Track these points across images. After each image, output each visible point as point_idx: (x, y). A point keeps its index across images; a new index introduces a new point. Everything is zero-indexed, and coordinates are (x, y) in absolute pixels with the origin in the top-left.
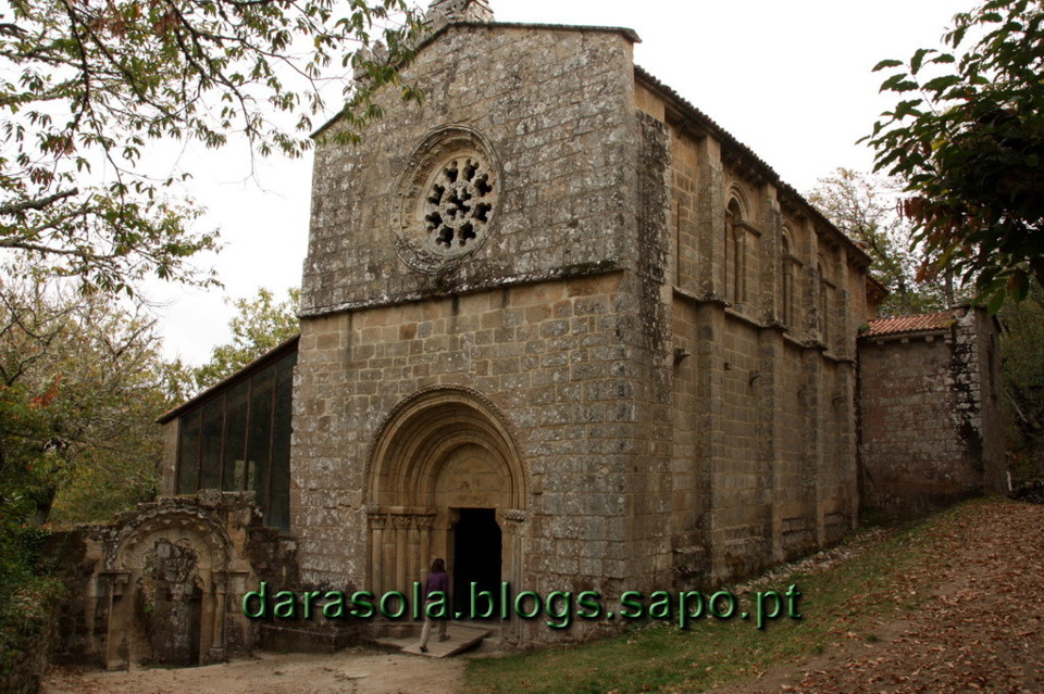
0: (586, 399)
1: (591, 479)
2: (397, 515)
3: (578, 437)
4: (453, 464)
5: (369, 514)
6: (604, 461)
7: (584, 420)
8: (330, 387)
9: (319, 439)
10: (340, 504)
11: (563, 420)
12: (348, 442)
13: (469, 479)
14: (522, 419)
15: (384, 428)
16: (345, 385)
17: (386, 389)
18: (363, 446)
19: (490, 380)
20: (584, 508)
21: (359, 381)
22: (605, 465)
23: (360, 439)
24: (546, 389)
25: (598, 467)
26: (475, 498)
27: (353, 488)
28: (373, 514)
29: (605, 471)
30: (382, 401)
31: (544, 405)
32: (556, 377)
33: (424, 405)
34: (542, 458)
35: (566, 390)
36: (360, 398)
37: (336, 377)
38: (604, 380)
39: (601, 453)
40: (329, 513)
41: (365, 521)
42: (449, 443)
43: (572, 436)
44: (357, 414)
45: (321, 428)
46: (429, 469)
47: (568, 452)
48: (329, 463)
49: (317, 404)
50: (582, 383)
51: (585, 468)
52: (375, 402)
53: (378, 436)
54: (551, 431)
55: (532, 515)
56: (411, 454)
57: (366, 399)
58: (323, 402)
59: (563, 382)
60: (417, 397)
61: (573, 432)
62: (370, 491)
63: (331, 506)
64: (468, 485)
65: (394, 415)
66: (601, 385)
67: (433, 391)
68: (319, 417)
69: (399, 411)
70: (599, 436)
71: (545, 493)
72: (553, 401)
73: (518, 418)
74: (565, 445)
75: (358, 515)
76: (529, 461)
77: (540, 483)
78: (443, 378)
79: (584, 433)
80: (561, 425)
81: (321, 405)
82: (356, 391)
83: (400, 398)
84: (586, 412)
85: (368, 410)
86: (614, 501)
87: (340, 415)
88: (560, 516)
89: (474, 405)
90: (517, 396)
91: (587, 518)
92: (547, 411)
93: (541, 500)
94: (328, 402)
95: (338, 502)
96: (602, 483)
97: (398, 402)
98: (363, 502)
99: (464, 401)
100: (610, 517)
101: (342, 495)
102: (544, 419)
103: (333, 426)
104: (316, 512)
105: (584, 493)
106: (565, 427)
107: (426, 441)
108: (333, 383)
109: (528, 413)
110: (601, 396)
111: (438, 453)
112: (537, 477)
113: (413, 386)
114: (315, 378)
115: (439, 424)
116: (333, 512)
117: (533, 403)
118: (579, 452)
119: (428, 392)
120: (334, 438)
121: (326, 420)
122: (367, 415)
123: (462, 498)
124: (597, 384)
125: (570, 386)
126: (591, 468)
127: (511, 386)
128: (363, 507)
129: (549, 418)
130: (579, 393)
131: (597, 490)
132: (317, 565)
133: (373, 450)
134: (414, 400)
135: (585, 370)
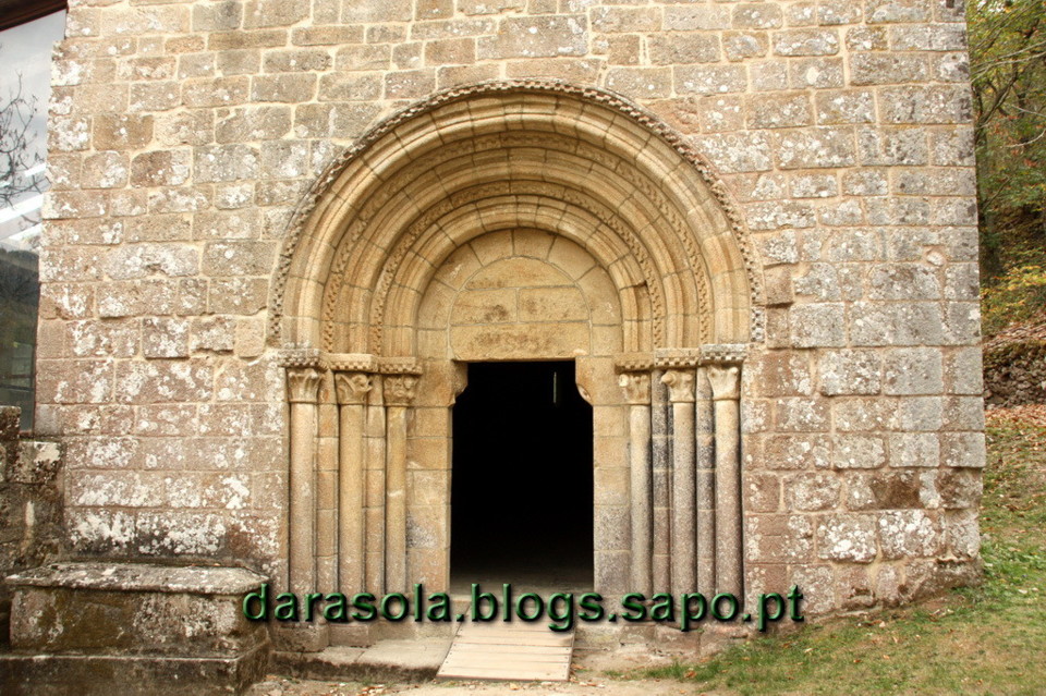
0: (886, 121)
1: (908, 275)
2: (350, 373)
3: (871, 192)
4: (462, 271)
5: (288, 369)
6: (934, 238)
7: (885, 159)
8: (171, 88)
9: (135, 202)
10: (200, 349)
11: (836, 159)
12: (225, 207)
13: (506, 299)
14: (735, 154)
15: (338, 175)
16: (217, 83)
17: (345, 91)
18: (276, 214)
19: (646, 74)
20: (895, 333)
21: (261, 73)
22: (936, 247)
23: (264, 197)
24: (790, 98)
25: (921, 251)
26: (524, 339)
27: (244, 308)
28: (301, 368)
29: (936, 258)
30: (333, 114)
31: (785, 128)
32: (812, 75)
33: (452, 126)
34: (789, 233)
35: (839, 101)
36: (264, 111)
37: (191, 67)
38: (925, 86)
39: (924, 224)
40: (163, 371)
41: (279, 383)
42: (472, 223)
43: (859, 189)
44: (257, 146)
45: (139, 179)
46: (416, 279)
47: (851, 221)
48: (166, 256)
49: (130, 124)
50: (874, 90)
51: (892, 252)
52: (308, 118)
53: (321, 192)
54: (808, 180)
55: (764, 350)
56: (385, 240)
57: (284, 114)
58: (148, 120)
59: (828, 86)
60: (443, 104)
61: (861, 181)
62: (287, 318)
63: (172, 353)
64: (503, 313)
65: (370, 145)
66: (919, 96)
67: (488, 94)
68: (133, 155)
69: (382, 136)
70: (921, 191)
71: (799, 303)
72: (809, 122)
73: (723, 153)
74: (843, 207)
75: (256, 376)
76: (755, 239)
77: (785, 285)
78: (513, 69)
79: (888, 186)
80: (833, 167)
81: (140, 130)
82: (251, 95)
83: (386, 109)
84: (888, 144)
85: (290, 136)
86: (961, 316)
87: (202, 147)
88: (837, 349)
89: (594, 127)
90: (719, 110)
91: (902, 351)
92: (796, 140)
93: (792, 317)
94: (163, 122)
95: (194, 343)
96: (931, 283)
97: (381, 117)
98: (271, 341)
99: (566, 118)
100: (952, 347)
101: (208, 327)
102: (788, 157)
103: (180, 173)
104: (123, 371)
105: (891, 301)
106: (841, 172)
108: (181, 80)
109: (748, 143)
110: (921, 116)
111: (442, 243)
112: (778, 272)
113: (431, 83)
114: (124, 68)
115: (464, 178)
116: (176, 367)
117: (758, 123)
118: (878, 222)
119: (475, 96)
120: (181, 200)
121: (156, 161)
122: (287, 146)
123: (489, 340)
124: (911, 93)
125: (847, 93)
126: (903, 252)
127: (705, 89)
128: (271, 353)
129: (802, 153)
130: (871, 108)
131: (922, 296)
132: (127, 494)
133: (304, 224)
134: (429, 112)
135: (881, 66)
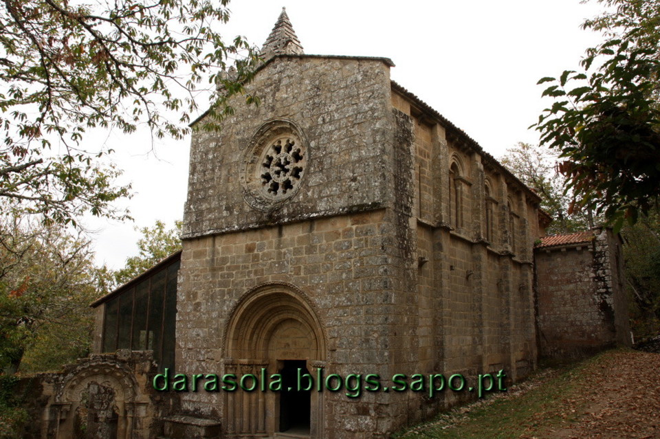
0: (363, 290)
1: (367, 341)
2: (244, 365)
3: (358, 314)
4: (279, 332)
5: (225, 365)
6: (375, 329)
7: (362, 303)
8: (201, 283)
9: (194, 316)
10: (207, 358)
11: (349, 303)
12: (212, 318)
13: (289, 341)
14: (323, 303)
15: (235, 310)
16: (211, 282)
17: (237, 284)
18: (222, 320)
19: (303, 278)
20: (363, 360)
21: (220, 279)
22: (376, 332)
23: (220, 316)
24: (338, 284)
25: (371, 333)
26: (293, 354)
27: (216, 347)
28: (228, 365)
29: (376, 335)
30: (234, 292)
31: (337, 294)
32: (344, 276)
33: (261, 294)
34: (336, 328)
35: (351, 284)
36: (220, 290)
37: (205, 277)
38: (374, 278)
39: (373, 324)
40: (200, 364)
41: (223, 369)
42: (277, 319)
43: (355, 313)
44: (218, 300)
45: (195, 310)
46: (264, 336)
47: (352, 323)
48: (200, 332)
49: (193, 294)
50: (360, 280)
51: (363, 334)
52: (230, 292)
53: (232, 315)
54: (341, 311)
55: (330, 364)
56: (252, 326)
57: (224, 291)
58: (196, 293)
59: (348, 279)
60: (256, 289)
61: (355, 310)
62: (226, 350)
63: (202, 359)
64: (289, 345)
65: (242, 301)
66: (373, 281)
67: (266, 285)
68: (194, 303)
69: (244, 299)
70: (372, 313)
71: (338, 350)
72: (343, 291)
73: (321, 302)
74: (350, 319)
75: (219, 365)
76: (327, 329)
77: (334, 344)
78: (272, 277)
79: (362, 311)
80: (348, 306)
81: (195, 295)
82: (218, 286)
83: (245, 290)
84: (363, 298)
85: (225, 298)
86: (382, 355)
87: (207, 301)
88: (347, 364)
89: (293, 294)
90: (320, 288)
91: (365, 365)
92: (339, 298)
93: (335, 355)
94: (200, 293)
95: (206, 357)
96: (374, 343)
97: (244, 292)
98: (222, 356)
99: (286, 292)
100: (379, 365)
101: (209, 352)
102: (336, 303)
103: (203, 308)
104: (192, 363)
105: (362, 349)
106: (350, 308)
107: (263, 316)
108: (203, 281)
109: (326, 299)
110: (373, 288)
111: (270, 325)
112: (333, 340)
113: (254, 283)
114: (192, 278)
115: (270, 307)
116: (203, 363)
117: (330, 292)
118: (359, 324)
119: (263, 286)
120: (203, 316)
121: (198, 304)
122: (225, 301)
123: (285, 354)
124: (370, 280)
125: (353, 281)
126: (367, 334)
127: (316, 282)
128: (222, 360)
129: (340, 302)
130: (359, 286)
131: (371, 348)
132: (193, 398)
133: (229, 323)
134: (254, 291)
135: (362, 272)
